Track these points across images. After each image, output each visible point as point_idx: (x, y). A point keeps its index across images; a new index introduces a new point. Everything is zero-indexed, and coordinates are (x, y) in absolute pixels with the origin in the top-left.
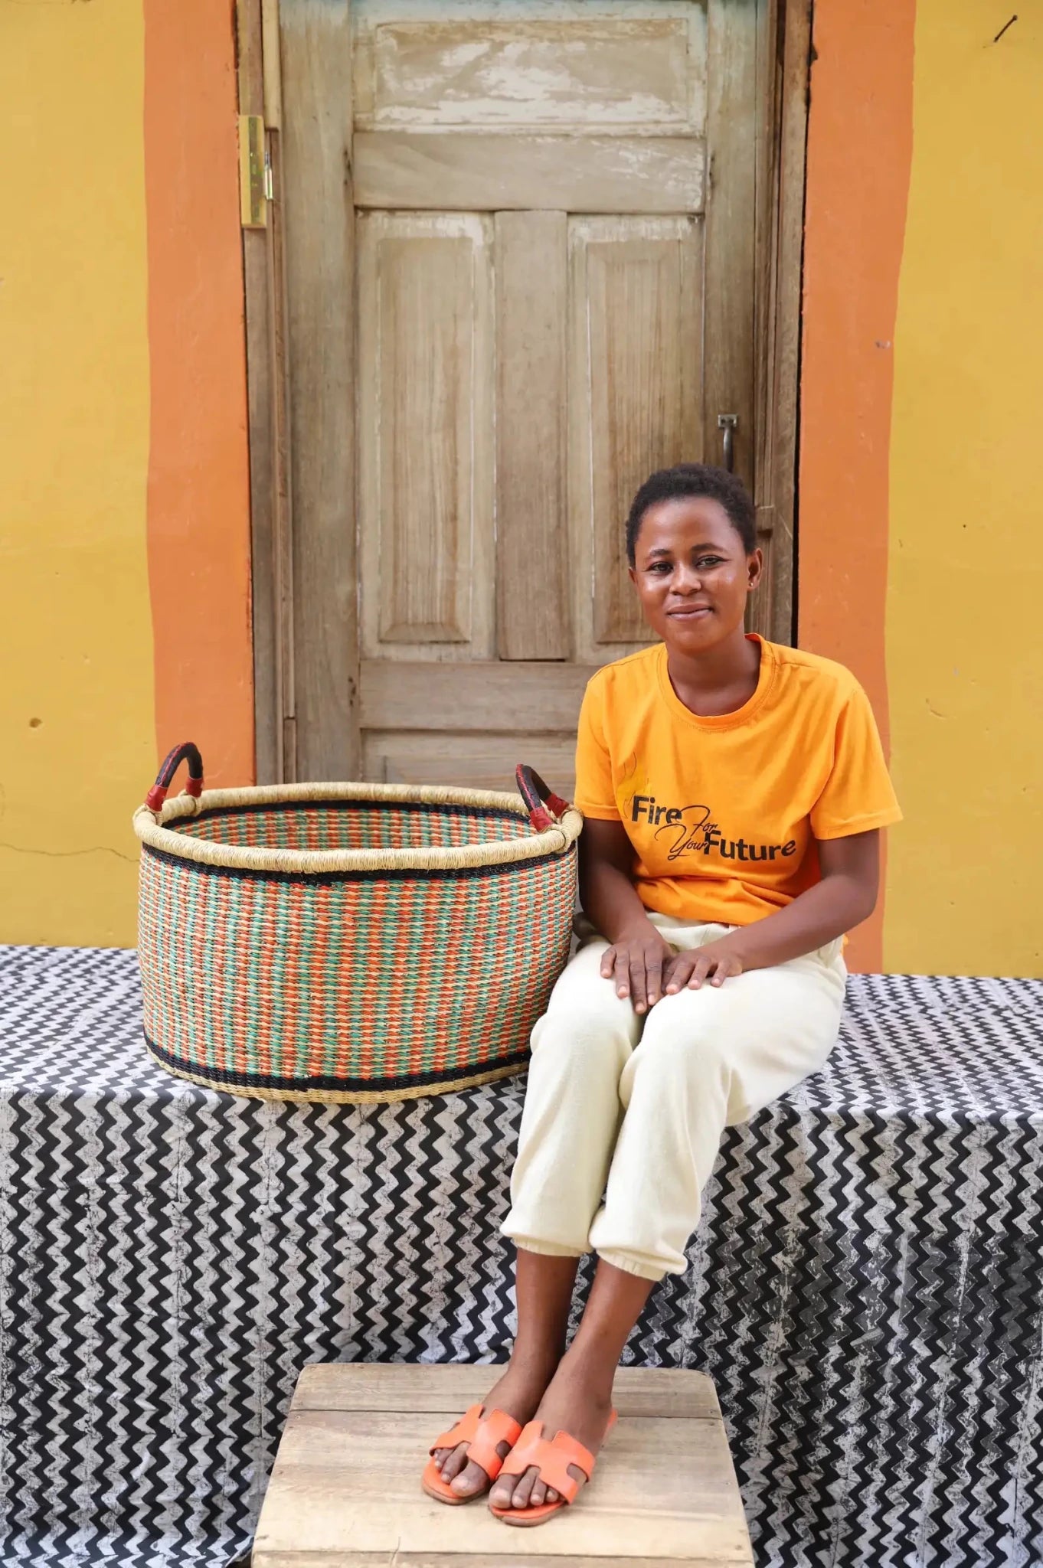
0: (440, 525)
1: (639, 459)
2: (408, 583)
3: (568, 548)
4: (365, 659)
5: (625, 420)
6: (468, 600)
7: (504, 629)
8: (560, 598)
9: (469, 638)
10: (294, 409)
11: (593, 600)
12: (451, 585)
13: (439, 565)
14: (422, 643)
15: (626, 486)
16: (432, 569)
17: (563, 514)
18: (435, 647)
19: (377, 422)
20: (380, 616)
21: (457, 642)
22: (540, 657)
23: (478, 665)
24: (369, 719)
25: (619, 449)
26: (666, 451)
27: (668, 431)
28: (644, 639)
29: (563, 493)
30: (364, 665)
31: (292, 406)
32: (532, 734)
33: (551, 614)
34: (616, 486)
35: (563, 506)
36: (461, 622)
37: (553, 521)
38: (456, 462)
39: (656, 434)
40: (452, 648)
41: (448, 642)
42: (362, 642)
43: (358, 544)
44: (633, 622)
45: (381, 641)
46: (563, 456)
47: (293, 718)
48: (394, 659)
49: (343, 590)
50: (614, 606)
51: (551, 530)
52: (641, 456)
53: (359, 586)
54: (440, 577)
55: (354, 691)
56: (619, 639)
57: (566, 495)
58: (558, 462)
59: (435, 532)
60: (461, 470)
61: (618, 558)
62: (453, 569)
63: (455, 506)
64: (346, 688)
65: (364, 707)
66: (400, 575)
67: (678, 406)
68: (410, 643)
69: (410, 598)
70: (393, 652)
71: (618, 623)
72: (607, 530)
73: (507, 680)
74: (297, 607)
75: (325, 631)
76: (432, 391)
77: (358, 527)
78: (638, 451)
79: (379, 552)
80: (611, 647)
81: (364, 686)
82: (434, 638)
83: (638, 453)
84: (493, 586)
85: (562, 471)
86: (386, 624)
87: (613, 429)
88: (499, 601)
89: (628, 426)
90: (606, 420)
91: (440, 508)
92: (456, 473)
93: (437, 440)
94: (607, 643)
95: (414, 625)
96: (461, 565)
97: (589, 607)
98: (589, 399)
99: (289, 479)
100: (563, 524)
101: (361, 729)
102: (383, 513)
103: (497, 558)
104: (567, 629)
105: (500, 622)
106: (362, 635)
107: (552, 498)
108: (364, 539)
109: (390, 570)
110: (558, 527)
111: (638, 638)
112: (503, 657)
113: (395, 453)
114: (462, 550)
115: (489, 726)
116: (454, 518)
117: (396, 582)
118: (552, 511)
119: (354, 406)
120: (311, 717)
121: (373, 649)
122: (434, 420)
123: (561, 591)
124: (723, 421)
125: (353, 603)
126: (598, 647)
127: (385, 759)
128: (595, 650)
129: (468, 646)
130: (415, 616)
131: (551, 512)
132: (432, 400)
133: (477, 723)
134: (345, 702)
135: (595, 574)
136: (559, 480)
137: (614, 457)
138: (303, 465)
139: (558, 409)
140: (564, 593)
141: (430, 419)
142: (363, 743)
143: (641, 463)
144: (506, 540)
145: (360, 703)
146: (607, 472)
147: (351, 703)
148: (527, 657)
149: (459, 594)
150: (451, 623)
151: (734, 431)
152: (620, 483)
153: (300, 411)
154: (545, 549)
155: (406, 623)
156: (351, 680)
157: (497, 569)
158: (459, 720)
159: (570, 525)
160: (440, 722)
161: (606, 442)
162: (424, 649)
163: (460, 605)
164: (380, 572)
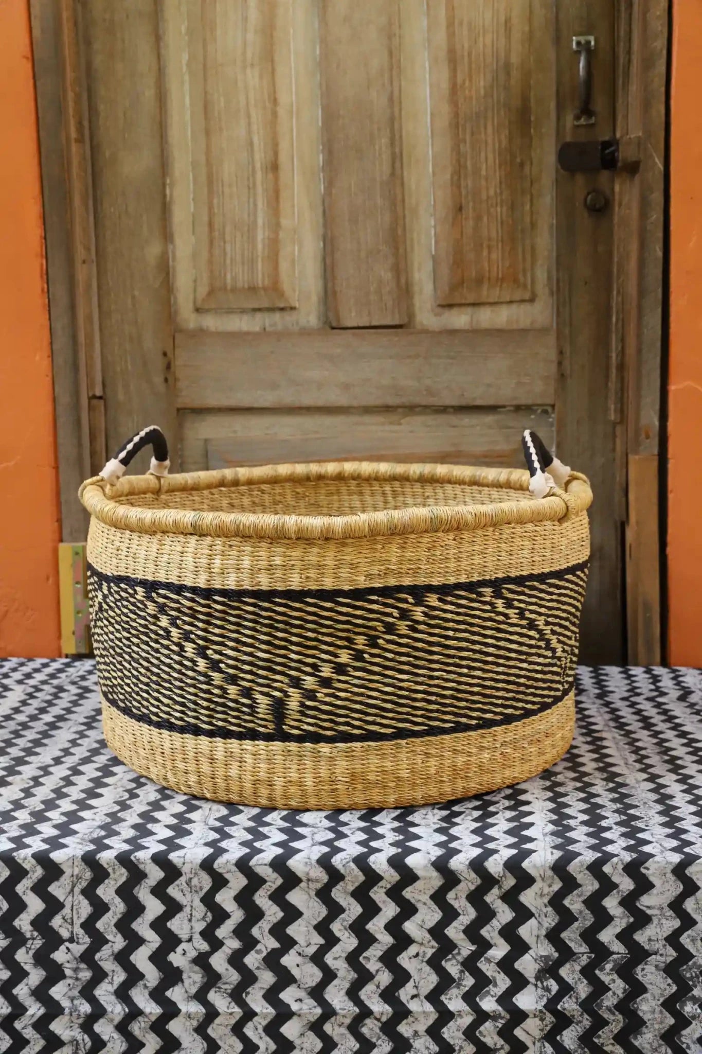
0: (259, 175)
1: (482, 92)
2: (225, 242)
3: (403, 201)
4: (181, 331)
5: (466, 46)
6: (293, 261)
7: (335, 293)
8: (396, 254)
9: (297, 305)
10: (88, 43)
11: (435, 259)
12: (274, 245)
13: (260, 221)
14: (243, 311)
15: (468, 126)
16: (251, 229)
17: (397, 159)
18: (259, 316)
19: (185, 57)
20: (195, 281)
21: (282, 309)
22: (374, 323)
23: (305, 332)
24: (189, 396)
25: (459, 80)
26: (513, 82)
27: (515, 59)
28: (491, 300)
29: (397, 137)
30: (179, 337)
31: (85, 40)
32: (368, 410)
33: (387, 276)
34: (457, 126)
35: (397, 150)
36: (286, 286)
37: (386, 169)
38: (275, 102)
39: (501, 63)
40: (277, 316)
41: (271, 310)
42: (176, 312)
43: (168, 199)
44: (479, 281)
45: (197, 310)
46: (396, 93)
47: (100, 398)
48: (213, 329)
49: (153, 251)
50: (458, 261)
51: (385, 178)
52: (485, 87)
53: (170, 247)
54: (261, 235)
55: (168, 367)
56: (463, 301)
57: (401, 137)
58: (391, 99)
59: (254, 184)
60: (281, 112)
61: (461, 209)
62: (275, 226)
63: (276, 154)
64: (160, 363)
65: (181, 384)
66: (216, 234)
67: (527, 29)
68: (230, 311)
69: (228, 262)
70: (211, 322)
71: (462, 282)
72: (448, 176)
73: (339, 351)
74: (101, 273)
75: (133, 297)
76: (245, 19)
77: (168, 181)
78: (481, 83)
79: (192, 210)
80: (455, 311)
81: (181, 359)
82: (256, 306)
83: (482, 83)
84: (322, 244)
85: (396, 110)
86: (203, 290)
87: (453, 59)
88: (328, 261)
89: (470, 54)
90: (444, 46)
91: (259, 157)
92: (275, 114)
93: (253, 78)
94: (450, 306)
95: (234, 290)
96: (284, 222)
97: (429, 266)
98: (425, 23)
99: (86, 123)
100: (398, 172)
101: (178, 410)
102: (195, 165)
103: (324, 212)
104: (405, 292)
105: (330, 285)
106: (175, 302)
107: (385, 141)
108: (175, 194)
109: (206, 229)
110: (393, 174)
111: (484, 300)
112: (334, 325)
113: (206, 93)
114: (284, 205)
115: (320, 403)
116: (274, 167)
117: (211, 242)
118: (386, 157)
119: (158, 38)
120: (121, 396)
121: (188, 318)
122: (249, 54)
123: (397, 249)
124: (578, 43)
125: (165, 269)
126: (440, 310)
127: (206, 441)
128: (436, 315)
129: (294, 313)
130: (234, 279)
131: (384, 157)
132: (245, 30)
133: (307, 400)
134: (158, 380)
135: (435, 227)
136: (392, 119)
137: (454, 89)
138: (101, 107)
139: (390, 37)
140: (401, 251)
141: (244, 53)
142: (181, 426)
143: (485, 96)
144: (334, 191)
145: (176, 380)
146: (445, 108)
147: (166, 380)
148: (361, 325)
149: (282, 253)
150: (275, 288)
151: (591, 53)
152: (461, 122)
153: (97, 46)
154: (379, 201)
155: (224, 288)
156: (165, 354)
157: (325, 225)
158: (288, 397)
159: (405, 174)
160: (267, 398)
161: (444, 75)
162: (245, 317)
163: (284, 266)
164: (193, 233)
